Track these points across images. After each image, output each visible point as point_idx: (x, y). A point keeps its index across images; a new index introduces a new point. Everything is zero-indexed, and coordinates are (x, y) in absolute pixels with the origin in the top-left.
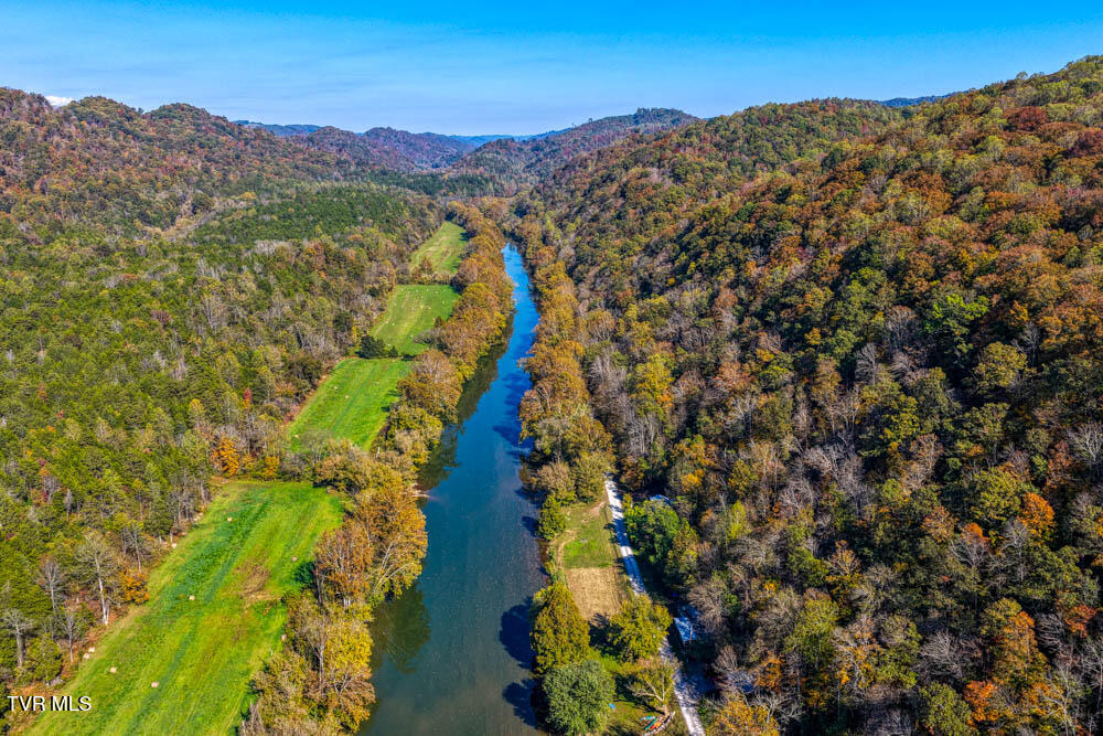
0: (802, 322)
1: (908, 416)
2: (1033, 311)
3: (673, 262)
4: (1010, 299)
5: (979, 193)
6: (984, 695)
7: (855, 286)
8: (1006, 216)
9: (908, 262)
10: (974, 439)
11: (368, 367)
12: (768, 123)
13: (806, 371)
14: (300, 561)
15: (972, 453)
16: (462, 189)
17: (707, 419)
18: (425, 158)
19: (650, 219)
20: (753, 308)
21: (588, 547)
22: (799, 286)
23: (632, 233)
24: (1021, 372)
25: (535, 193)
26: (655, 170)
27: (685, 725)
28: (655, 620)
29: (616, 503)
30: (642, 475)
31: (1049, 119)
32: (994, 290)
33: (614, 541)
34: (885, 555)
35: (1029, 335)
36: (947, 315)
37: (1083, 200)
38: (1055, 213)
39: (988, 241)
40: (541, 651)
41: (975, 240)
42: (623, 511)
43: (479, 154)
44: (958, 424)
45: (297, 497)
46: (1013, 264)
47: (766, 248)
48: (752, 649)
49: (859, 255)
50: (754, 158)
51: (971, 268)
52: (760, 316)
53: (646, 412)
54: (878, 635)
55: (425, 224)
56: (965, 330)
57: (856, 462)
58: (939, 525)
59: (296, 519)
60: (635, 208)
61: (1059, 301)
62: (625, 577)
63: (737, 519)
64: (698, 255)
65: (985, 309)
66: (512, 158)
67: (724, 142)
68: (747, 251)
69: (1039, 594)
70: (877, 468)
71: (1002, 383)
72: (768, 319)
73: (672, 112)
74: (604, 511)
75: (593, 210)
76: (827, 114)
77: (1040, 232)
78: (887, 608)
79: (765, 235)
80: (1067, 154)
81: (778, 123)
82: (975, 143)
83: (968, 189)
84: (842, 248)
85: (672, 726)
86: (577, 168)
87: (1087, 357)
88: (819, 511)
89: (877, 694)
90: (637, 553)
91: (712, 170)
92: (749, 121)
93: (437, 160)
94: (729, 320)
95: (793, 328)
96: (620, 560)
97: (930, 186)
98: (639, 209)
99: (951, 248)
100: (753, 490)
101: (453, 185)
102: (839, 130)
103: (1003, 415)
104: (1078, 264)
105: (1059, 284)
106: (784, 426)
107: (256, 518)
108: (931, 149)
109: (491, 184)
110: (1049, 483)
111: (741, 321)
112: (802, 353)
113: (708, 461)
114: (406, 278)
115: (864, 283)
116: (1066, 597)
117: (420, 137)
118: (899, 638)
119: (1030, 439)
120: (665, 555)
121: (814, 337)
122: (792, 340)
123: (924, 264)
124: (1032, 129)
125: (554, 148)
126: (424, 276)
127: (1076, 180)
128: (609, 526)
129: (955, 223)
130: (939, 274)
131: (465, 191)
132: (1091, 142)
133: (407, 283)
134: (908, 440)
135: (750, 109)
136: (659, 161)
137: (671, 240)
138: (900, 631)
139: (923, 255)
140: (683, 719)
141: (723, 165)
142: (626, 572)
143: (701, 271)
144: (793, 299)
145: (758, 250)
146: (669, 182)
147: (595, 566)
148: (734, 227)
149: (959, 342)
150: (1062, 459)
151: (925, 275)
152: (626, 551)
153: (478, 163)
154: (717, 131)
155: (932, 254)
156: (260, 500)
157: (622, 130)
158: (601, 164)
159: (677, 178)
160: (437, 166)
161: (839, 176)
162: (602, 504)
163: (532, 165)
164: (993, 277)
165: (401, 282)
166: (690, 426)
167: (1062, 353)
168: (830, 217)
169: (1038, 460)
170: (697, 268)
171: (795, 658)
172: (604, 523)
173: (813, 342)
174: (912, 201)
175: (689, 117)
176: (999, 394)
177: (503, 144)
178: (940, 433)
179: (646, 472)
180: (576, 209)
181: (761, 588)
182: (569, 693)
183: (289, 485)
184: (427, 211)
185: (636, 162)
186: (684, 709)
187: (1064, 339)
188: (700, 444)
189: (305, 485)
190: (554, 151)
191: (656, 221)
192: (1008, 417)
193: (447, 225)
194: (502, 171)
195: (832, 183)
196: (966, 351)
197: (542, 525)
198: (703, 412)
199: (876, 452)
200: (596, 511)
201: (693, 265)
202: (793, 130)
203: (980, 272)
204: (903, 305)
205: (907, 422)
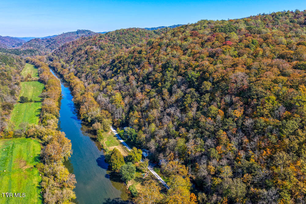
0: (156, 81)
1: (189, 99)
2: (210, 74)
3: (112, 70)
4: (204, 72)
5: (190, 50)
6: (220, 148)
7: (167, 72)
8: (198, 55)
9: (179, 66)
10: (204, 102)
11: (24, 105)
12: (122, 34)
13: (160, 93)
14: (34, 157)
15: (204, 104)
16: (28, 54)
17: (136, 107)
18: (9, 44)
19: (97, 60)
20: (140, 80)
21: (111, 142)
22: (153, 73)
23: (92, 64)
24: (211, 87)
25: (54, 54)
26: (94, 47)
27: (152, 174)
28: (139, 153)
29: (114, 131)
30: (119, 123)
31: (199, 34)
32: (200, 71)
33: (118, 139)
34: (192, 127)
35: (211, 79)
36: (192, 77)
37: (213, 51)
38: (208, 54)
39: (195, 60)
40: (113, 165)
41: (192, 60)
42: (117, 132)
43: (30, 43)
44: (200, 99)
45: (22, 142)
46: (203, 65)
47: (139, 65)
48: (167, 152)
49: (166, 65)
50: (121, 43)
51: (193, 66)
52: (143, 81)
53: (119, 107)
54: (195, 142)
55: (22, 64)
56: (196, 80)
57: (178, 110)
58: (203, 119)
59: (26, 147)
60: (92, 57)
61: (215, 72)
62: (124, 146)
63: (153, 127)
64: (120, 68)
65: (199, 75)
66: (40, 44)
67: (112, 39)
68: (134, 66)
69: (226, 128)
70: (184, 110)
71: (208, 89)
72: (145, 82)
73: (88, 31)
74: (112, 133)
75: (78, 58)
76: (137, 32)
77: (206, 58)
78: (195, 137)
79: (138, 62)
80: (206, 41)
81: (125, 34)
82: (185, 39)
83: (187, 49)
84: (160, 64)
85: (150, 174)
86: (66, 47)
87: (224, 82)
88: (173, 122)
89: (197, 154)
90: (125, 141)
91: (111, 46)
92: (117, 33)
93: (14, 45)
94: (134, 83)
95: (153, 83)
96: (121, 143)
97: (177, 49)
98: (93, 57)
99: (188, 62)
100: (154, 121)
101: (25, 52)
102: (141, 36)
103: (209, 96)
104: (216, 64)
105: (214, 68)
106: (158, 105)
107: (12, 148)
108: (175, 41)
109: (37, 52)
110: (222, 107)
111: (138, 83)
112: (157, 89)
113: (139, 116)
114: (23, 80)
115: (169, 71)
116: (231, 127)
117: (5, 37)
118: (200, 142)
119: (216, 99)
120: (135, 139)
121: (160, 85)
122: (154, 86)
123: (183, 66)
124: (196, 36)
125: (54, 41)
126: (29, 79)
127: (209, 47)
128: (115, 136)
129: (186, 57)
130: (186, 68)
131: (29, 54)
132: (210, 39)
133: (24, 81)
134: (190, 104)
135: (117, 30)
136: (95, 44)
137: (108, 65)
138: (200, 141)
139: (182, 64)
140: (151, 172)
141: (113, 45)
142: (124, 145)
143: (122, 72)
144: (152, 76)
145: (137, 66)
146: (100, 50)
147: (115, 145)
148: (129, 60)
149: (195, 82)
150: (223, 102)
151: (183, 69)
152: (122, 141)
153: (30, 46)
154: (109, 36)
155: (184, 64)
156: (11, 144)
157: (74, 36)
158: (74, 46)
159: (102, 49)
160: (14, 47)
161: (154, 47)
162: (110, 131)
163: (48, 46)
164: (199, 68)
165: (21, 81)
166: (131, 109)
167: (218, 82)
168: (155, 57)
169: (219, 103)
170: (120, 71)
171: (176, 152)
172: (113, 136)
173: (160, 86)
174: (175, 52)
175: (93, 32)
176: (207, 92)
177: (37, 40)
178: (196, 101)
179: (121, 122)
180: (71, 58)
181: (164, 140)
182: (127, 171)
183: (17, 139)
184: (21, 60)
185: (88, 45)
186: (151, 170)
187: (218, 79)
188: (136, 113)
189: (23, 138)
190: (54, 42)
191: (98, 60)
192: (210, 96)
193: (27, 64)
194: (39, 48)
195: (152, 49)
196: (197, 84)
197: (98, 138)
198: (135, 105)
199: (183, 107)
200: (110, 133)
201: (119, 70)
202: (130, 36)
203: (195, 67)
204: (180, 76)
205: (189, 100)
